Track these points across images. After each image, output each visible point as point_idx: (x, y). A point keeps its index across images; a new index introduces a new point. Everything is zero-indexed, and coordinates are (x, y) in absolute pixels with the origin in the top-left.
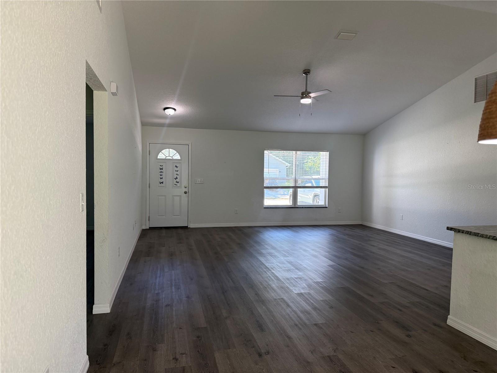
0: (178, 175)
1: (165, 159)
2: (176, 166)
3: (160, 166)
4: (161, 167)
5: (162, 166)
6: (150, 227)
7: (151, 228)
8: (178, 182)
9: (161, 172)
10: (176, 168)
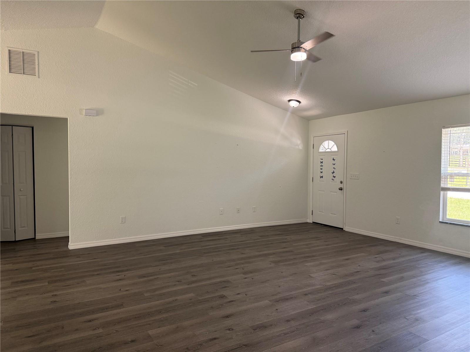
0: (335, 169)
1: (325, 152)
2: (334, 159)
3: (321, 159)
4: (322, 161)
5: (322, 159)
6: (313, 221)
7: (314, 223)
8: (335, 177)
9: (322, 166)
10: (333, 160)
